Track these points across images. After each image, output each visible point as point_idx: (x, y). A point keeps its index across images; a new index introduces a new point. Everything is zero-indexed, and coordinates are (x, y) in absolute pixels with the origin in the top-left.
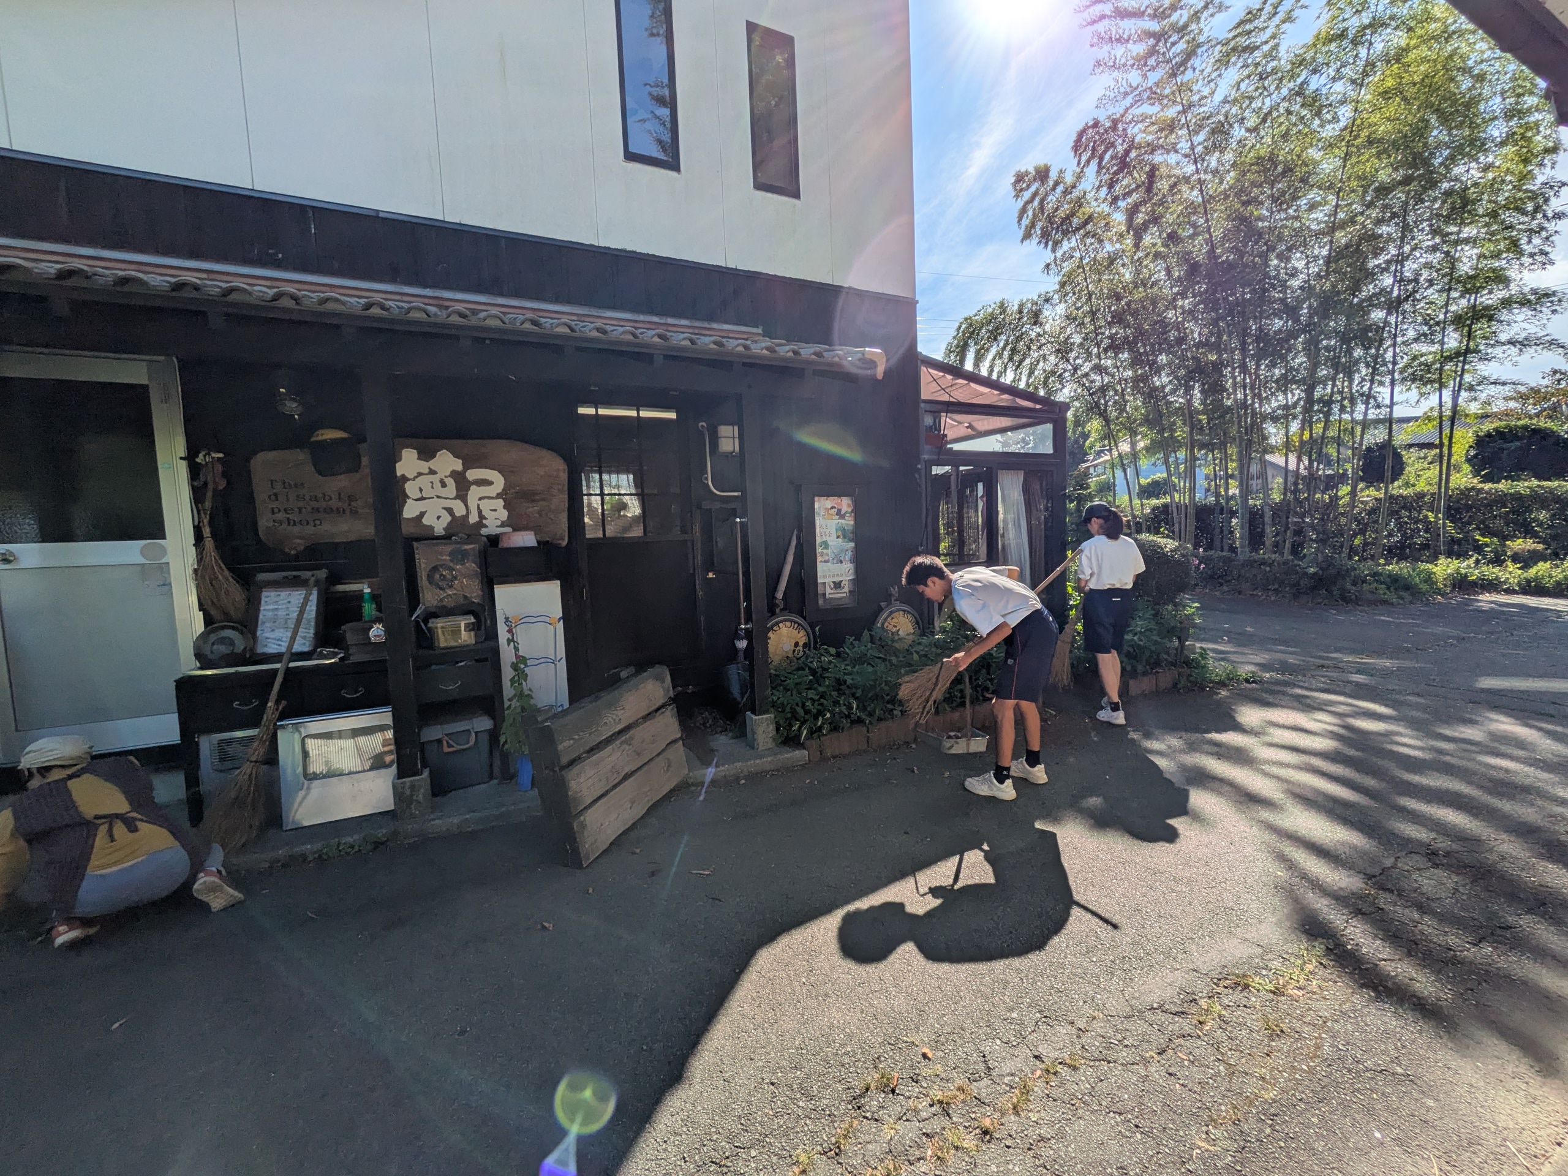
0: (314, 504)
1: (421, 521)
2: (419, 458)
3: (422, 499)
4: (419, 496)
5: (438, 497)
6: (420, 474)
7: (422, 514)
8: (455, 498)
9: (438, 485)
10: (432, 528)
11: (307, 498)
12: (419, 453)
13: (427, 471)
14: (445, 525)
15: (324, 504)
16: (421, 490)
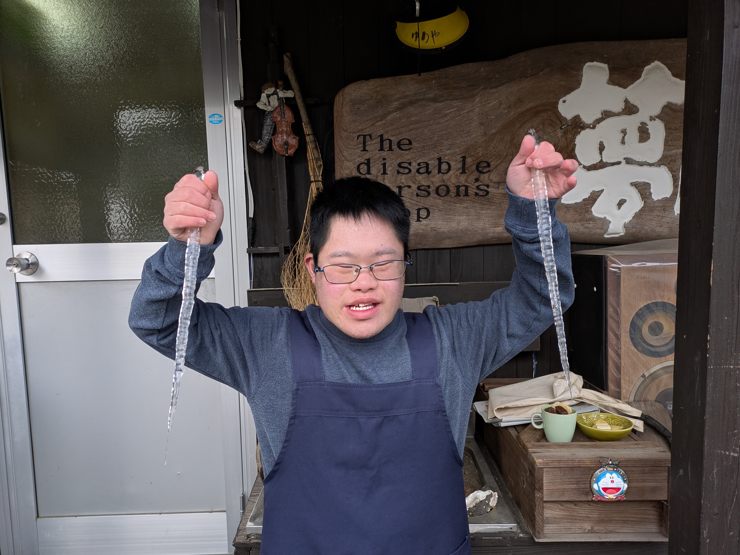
0: (422, 180)
1: (589, 211)
2: (612, 81)
3: (601, 165)
4: (595, 159)
5: (629, 161)
6: (607, 115)
7: (594, 197)
8: (659, 163)
9: (633, 135)
10: (605, 223)
11: (414, 166)
12: (612, 70)
13: (619, 107)
14: (628, 219)
15: (436, 179)
16: (602, 148)
